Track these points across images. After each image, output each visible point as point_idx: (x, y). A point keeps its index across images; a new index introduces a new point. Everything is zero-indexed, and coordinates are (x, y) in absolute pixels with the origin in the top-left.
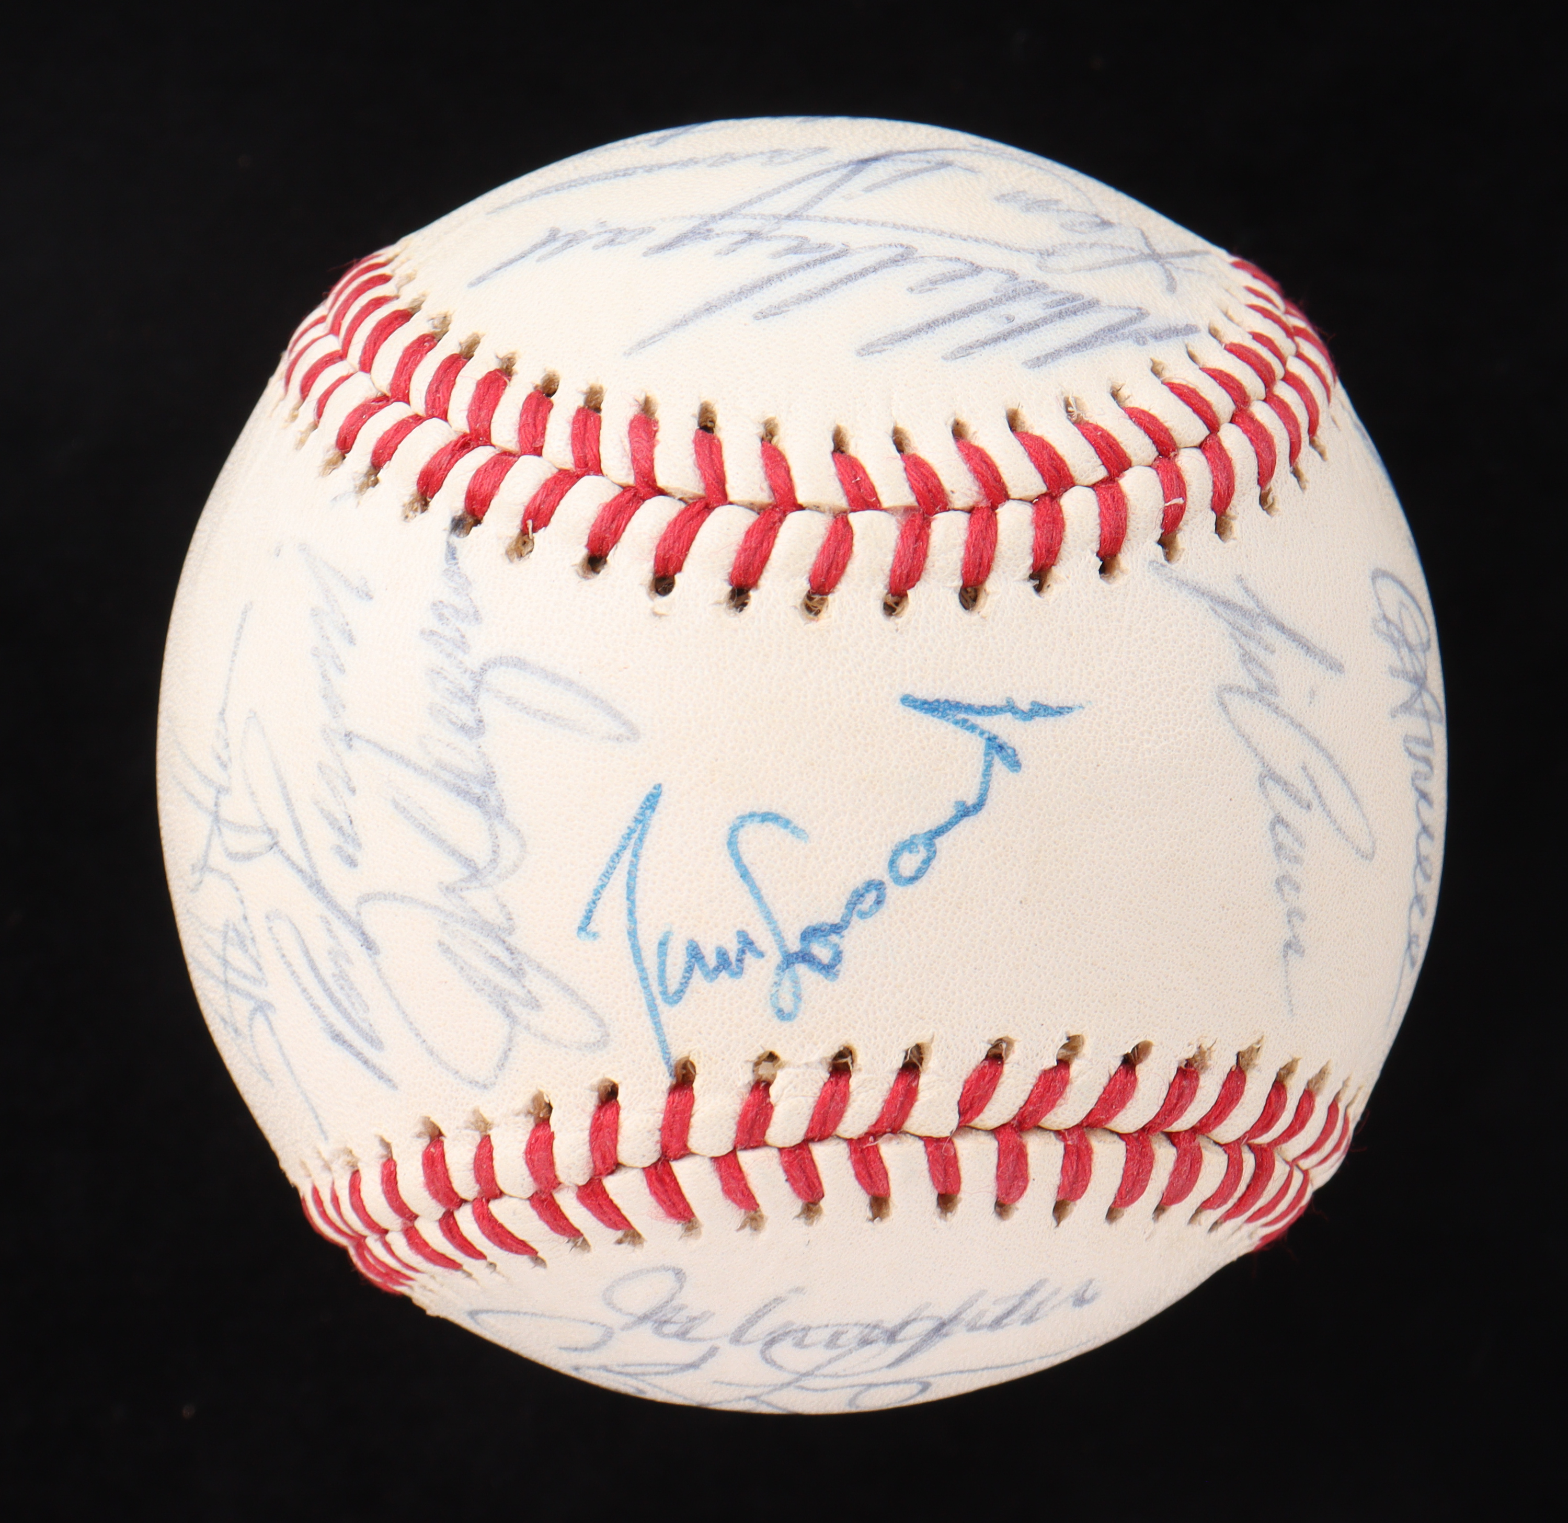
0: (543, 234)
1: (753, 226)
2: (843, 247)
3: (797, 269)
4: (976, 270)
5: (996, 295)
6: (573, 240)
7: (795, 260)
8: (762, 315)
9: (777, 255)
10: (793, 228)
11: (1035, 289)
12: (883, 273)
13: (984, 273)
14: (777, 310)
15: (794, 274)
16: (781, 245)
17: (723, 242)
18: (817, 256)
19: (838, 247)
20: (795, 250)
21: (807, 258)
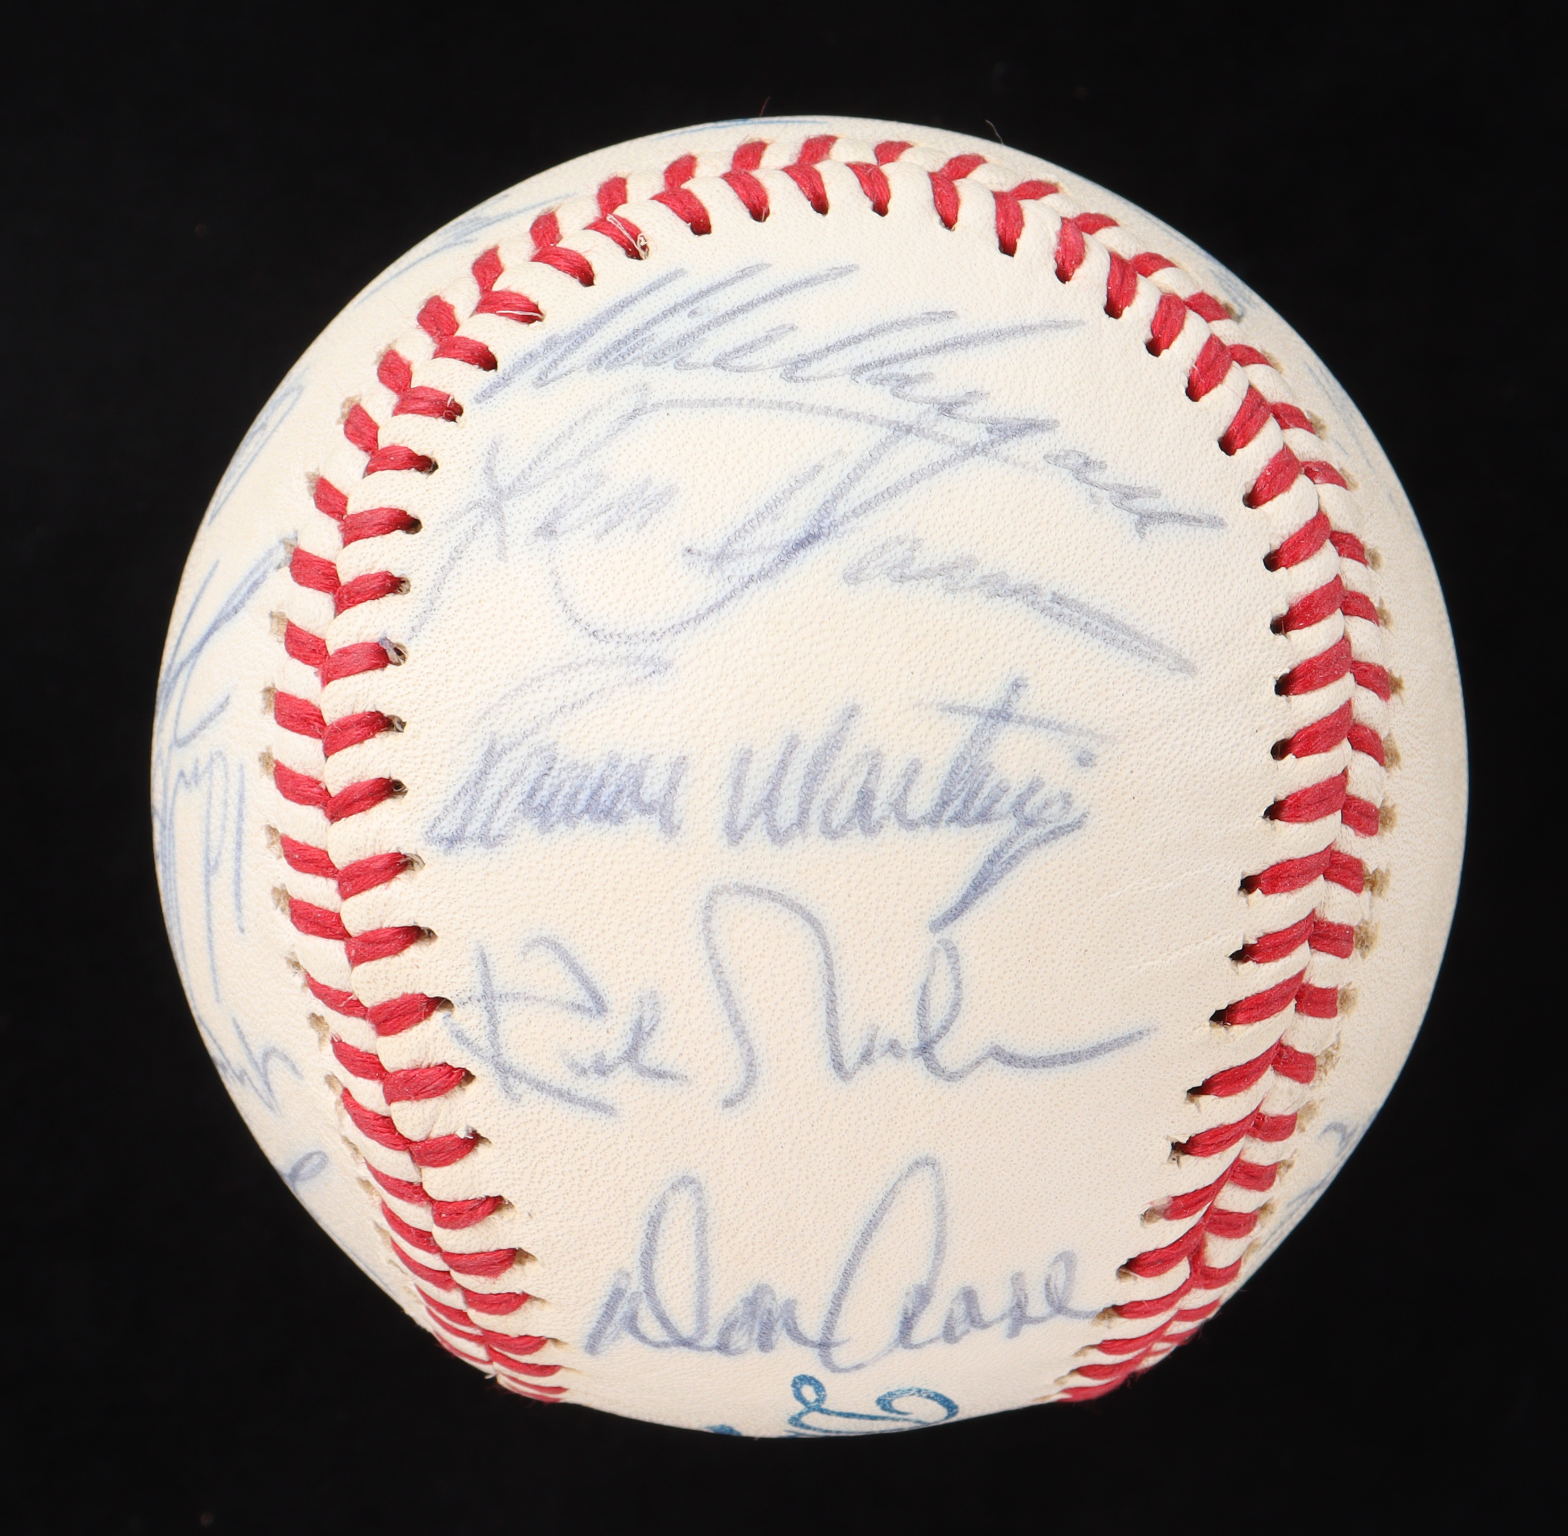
0: (1155, 531)
1: (946, 426)
2: (858, 379)
3: (909, 357)
4: (719, 363)
5: (704, 336)
6: (1126, 495)
7: (911, 368)
8: (949, 315)
9: (925, 377)
10: (906, 412)
11: (656, 359)
12: (820, 344)
13: (710, 360)
14: (932, 317)
15: (912, 351)
16: (921, 390)
17: (978, 410)
18: (885, 370)
19: (862, 379)
20: (907, 380)
21: (895, 369)
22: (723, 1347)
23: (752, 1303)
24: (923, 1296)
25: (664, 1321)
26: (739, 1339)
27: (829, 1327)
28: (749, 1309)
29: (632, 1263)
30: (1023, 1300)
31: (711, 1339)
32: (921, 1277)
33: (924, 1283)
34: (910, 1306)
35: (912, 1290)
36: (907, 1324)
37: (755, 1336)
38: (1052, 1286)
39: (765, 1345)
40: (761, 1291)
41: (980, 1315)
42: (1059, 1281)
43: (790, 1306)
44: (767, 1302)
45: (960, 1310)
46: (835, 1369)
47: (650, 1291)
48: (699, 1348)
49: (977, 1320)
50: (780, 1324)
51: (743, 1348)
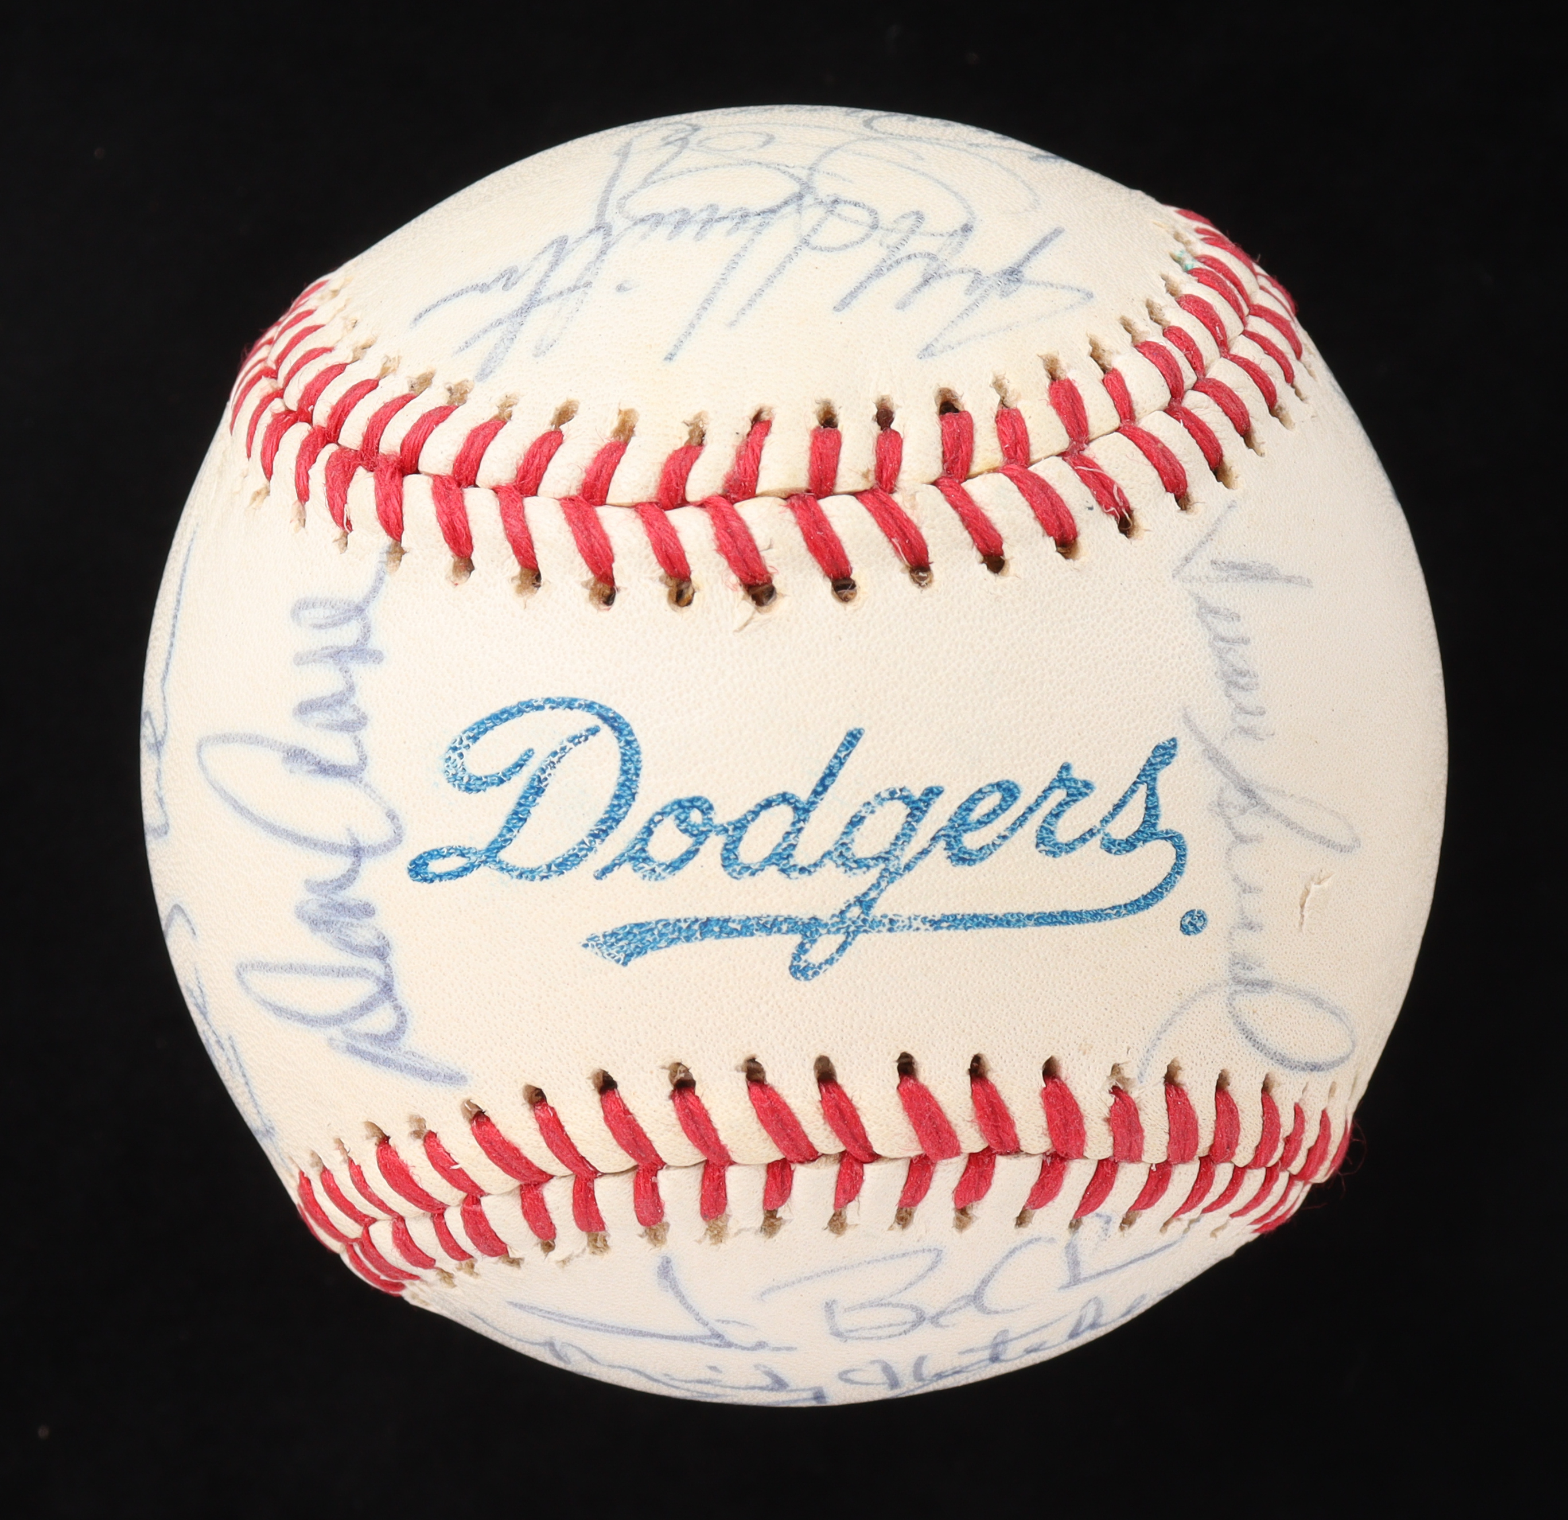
22: (381, 953)
23: (315, 923)
24: (296, 755)
25: (366, 1008)
26: (363, 934)
27: (334, 848)
28: (322, 926)
29: (319, 1036)
30: (327, 652)
31: (374, 965)
32: (276, 757)
33: (282, 755)
34: (305, 768)
35: (289, 766)
36: (327, 769)
37: (355, 921)
38: (323, 622)
39: (367, 910)
40: (301, 914)
41: (333, 695)
42: (319, 614)
43: (313, 886)
44: (312, 908)
45: (319, 717)
46: (398, 838)
47: (336, 1020)
48: (389, 975)
49: (339, 697)
50: (334, 897)
51: (373, 932)
